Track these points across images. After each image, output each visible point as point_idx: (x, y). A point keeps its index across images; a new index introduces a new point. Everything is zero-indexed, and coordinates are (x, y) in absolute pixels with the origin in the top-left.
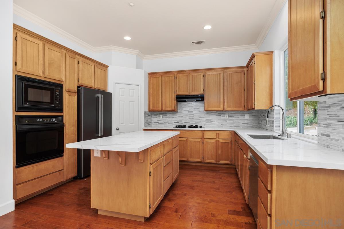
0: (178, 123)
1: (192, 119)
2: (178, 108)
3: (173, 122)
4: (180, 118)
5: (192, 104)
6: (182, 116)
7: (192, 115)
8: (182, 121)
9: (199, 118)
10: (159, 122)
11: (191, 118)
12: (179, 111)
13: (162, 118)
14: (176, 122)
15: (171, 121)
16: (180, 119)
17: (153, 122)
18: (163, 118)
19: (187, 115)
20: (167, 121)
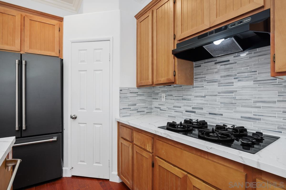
0: (194, 112)
1: (231, 105)
2: (195, 77)
3: (183, 109)
4: (199, 101)
5: (230, 62)
6: (203, 94)
7: (232, 92)
8: (202, 109)
9: (255, 102)
10: (162, 107)
11: (226, 101)
12: (195, 84)
13: (164, 100)
14: (190, 109)
15: (180, 107)
16: (197, 103)
17: (152, 106)
18: (167, 101)
19: (217, 94)
20: (174, 107)
